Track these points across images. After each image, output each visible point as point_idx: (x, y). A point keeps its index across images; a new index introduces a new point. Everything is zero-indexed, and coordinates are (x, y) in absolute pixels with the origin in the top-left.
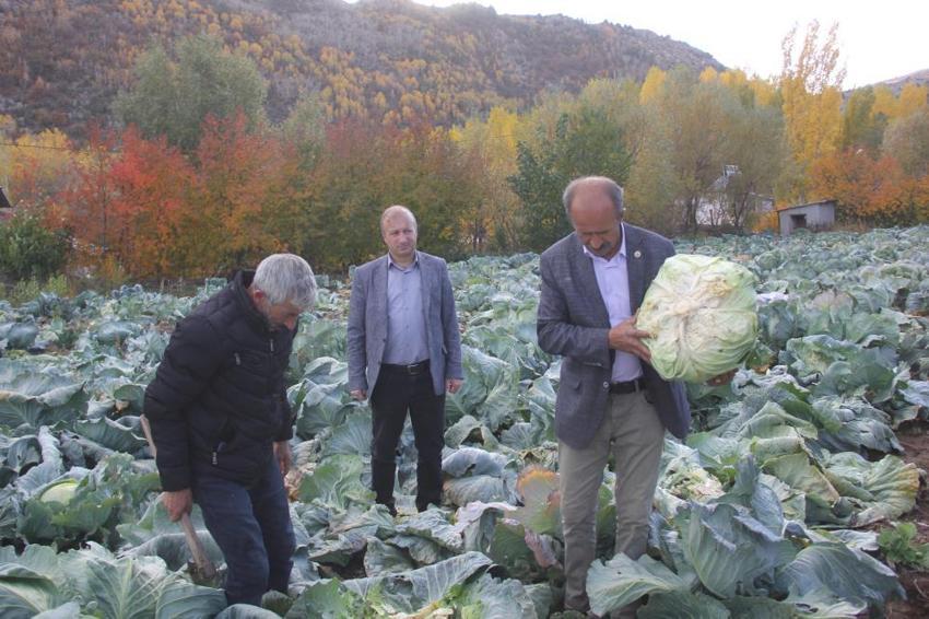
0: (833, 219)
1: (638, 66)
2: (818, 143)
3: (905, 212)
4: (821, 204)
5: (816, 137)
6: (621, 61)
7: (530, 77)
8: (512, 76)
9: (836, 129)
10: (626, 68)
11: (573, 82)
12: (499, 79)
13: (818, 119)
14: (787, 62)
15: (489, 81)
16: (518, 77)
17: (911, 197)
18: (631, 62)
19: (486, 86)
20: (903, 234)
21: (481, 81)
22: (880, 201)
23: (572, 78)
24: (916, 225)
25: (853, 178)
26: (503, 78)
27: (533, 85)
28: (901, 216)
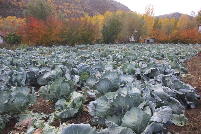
0: (154, 41)
1: (113, 8)
2: (150, 27)
3: (166, 41)
4: (152, 39)
5: (149, 26)
6: (110, 7)
7: (91, 8)
8: (87, 8)
9: (153, 25)
10: (111, 8)
11: (100, 10)
12: (85, 8)
13: (150, 23)
14: (146, 11)
15: (82, 9)
16: (89, 8)
17: (167, 39)
18: (112, 7)
19: (82, 10)
20: (166, 45)
21: (81, 8)
22: (162, 39)
23: (100, 9)
24: (168, 43)
25: (157, 34)
26: (86, 8)
27: (91, 10)
28: (165, 42)
